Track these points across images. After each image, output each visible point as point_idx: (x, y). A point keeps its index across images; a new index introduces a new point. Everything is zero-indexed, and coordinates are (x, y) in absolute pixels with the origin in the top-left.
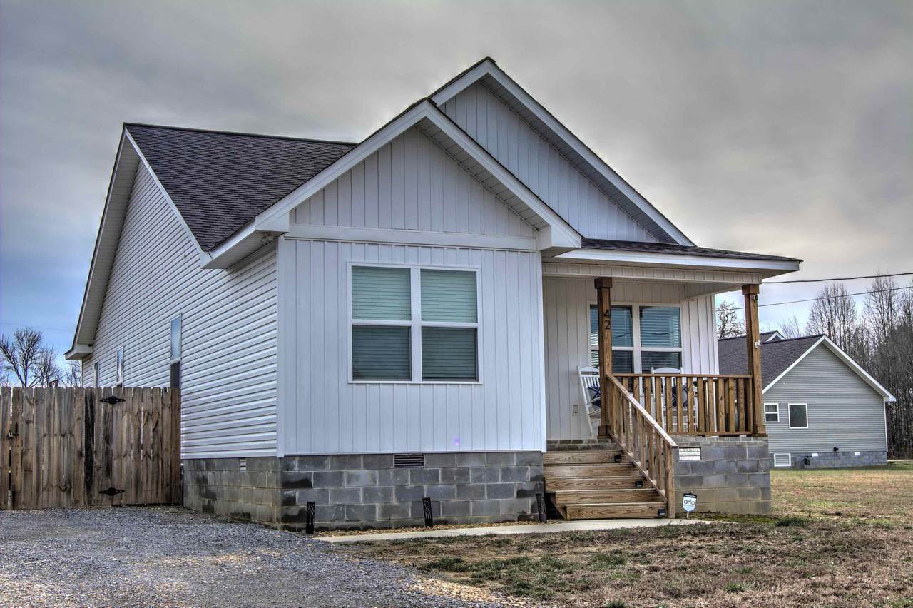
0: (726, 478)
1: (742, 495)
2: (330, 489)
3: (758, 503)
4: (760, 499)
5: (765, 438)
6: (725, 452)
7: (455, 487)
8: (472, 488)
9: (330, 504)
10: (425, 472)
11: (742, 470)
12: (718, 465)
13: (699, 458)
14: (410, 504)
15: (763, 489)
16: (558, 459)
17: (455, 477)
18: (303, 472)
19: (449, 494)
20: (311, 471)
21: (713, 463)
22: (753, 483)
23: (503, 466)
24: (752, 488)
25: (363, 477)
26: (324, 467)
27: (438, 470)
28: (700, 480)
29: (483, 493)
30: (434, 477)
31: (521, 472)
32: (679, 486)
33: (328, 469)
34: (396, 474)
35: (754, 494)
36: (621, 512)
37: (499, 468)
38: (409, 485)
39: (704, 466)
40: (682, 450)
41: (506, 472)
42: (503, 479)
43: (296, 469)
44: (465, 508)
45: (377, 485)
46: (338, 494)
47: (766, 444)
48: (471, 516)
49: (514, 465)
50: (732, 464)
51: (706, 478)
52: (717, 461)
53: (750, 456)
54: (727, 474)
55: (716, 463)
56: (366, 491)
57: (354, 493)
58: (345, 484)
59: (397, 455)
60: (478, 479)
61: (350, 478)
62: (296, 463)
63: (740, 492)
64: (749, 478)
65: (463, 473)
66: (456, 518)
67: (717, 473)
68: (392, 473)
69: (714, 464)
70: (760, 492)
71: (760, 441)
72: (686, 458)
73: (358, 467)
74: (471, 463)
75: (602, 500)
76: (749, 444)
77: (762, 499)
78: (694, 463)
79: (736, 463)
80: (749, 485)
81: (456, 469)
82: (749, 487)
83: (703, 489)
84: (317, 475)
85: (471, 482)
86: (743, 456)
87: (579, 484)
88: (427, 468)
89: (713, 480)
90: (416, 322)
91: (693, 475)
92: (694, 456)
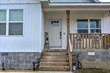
1: (107, 64)
7: (16, 60)
11: (107, 58)
17: (16, 58)
29: (24, 62)
31: (34, 57)
37: (28, 56)
38: (5, 60)
41: (30, 57)
44: (18, 66)
49: (32, 56)
50: (104, 56)
51: (96, 59)
52: (100, 55)
54: (102, 59)
60: (22, 59)
65: (18, 57)
72: (90, 54)
74: (21, 55)
78: (92, 56)
79: (106, 56)
85: (20, 60)
89: (98, 60)
90: (7, 22)
91: (92, 58)
92: (93, 54)
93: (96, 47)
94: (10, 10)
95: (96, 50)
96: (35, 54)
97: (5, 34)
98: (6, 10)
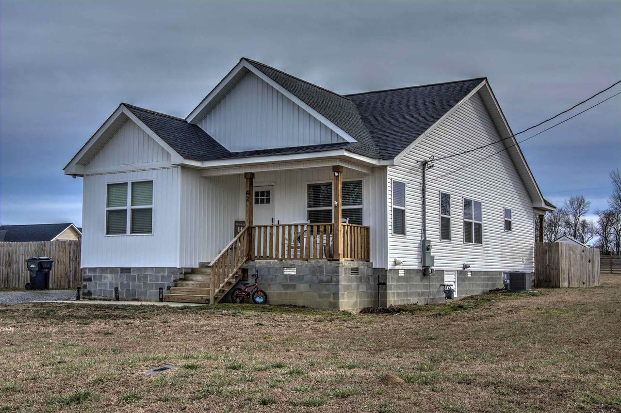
0: (310, 286)
1: (320, 296)
2: (98, 282)
3: (330, 302)
4: (332, 300)
5: (337, 262)
6: (310, 270)
7: (142, 283)
8: (149, 284)
9: (98, 289)
10: (131, 276)
11: (321, 281)
12: (306, 278)
13: (295, 273)
14: (125, 291)
15: (334, 294)
16: (206, 272)
17: (142, 279)
18: (90, 274)
19: (139, 287)
20: (92, 274)
21: (303, 276)
22: (327, 290)
23: (162, 274)
24: (327, 292)
25: (109, 278)
26: (96, 272)
27: (136, 276)
28: (294, 287)
29: (153, 287)
30: (134, 278)
31: (169, 277)
32: (282, 289)
33: (98, 274)
34: (120, 277)
35: (328, 296)
36: (188, 300)
37: (160, 275)
38: (125, 282)
39: (298, 278)
40: (285, 268)
41: (163, 277)
42: (161, 281)
43: (87, 273)
44: (145, 294)
45: (114, 282)
46: (101, 285)
47: (338, 265)
48: (148, 298)
49: (166, 274)
50: (315, 278)
51: (297, 285)
52: (305, 275)
53: (327, 273)
54: (311, 284)
55: (305, 277)
56: (110, 283)
57: (106, 284)
58: (103, 280)
59: (121, 268)
60: (151, 280)
61: (105, 278)
62: (87, 271)
63: (319, 295)
64: (325, 286)
65: (145, 277)
66: (142, 298)
67: (305, 282)
68: (119, 276)
69: (303, 278)
70: (332, 295)
71: (334, 264)
72: (288, 273)
73: (107, 273)
74: (149, 273)
75: (190, 293)
76: (326, 266)
77: (333, 300)
78: (291, 276)
79: (317, 277)
80: (325, 291)
81: (142, 275)
82: (324, 292)
83: (296, 291)
84: (94, 276)
85: (148, 282)
86: (322, 272)
87: (192, 285)
88: (132, 274)
89: (302, 287)
90: (129, 207)
91: (290, 283)
92: (292, 272)
93: (301, 257)
94: (133, 183)
95: (299, 262)
96: (172, 270)
97: (125, 232)
98: (126, 184)
